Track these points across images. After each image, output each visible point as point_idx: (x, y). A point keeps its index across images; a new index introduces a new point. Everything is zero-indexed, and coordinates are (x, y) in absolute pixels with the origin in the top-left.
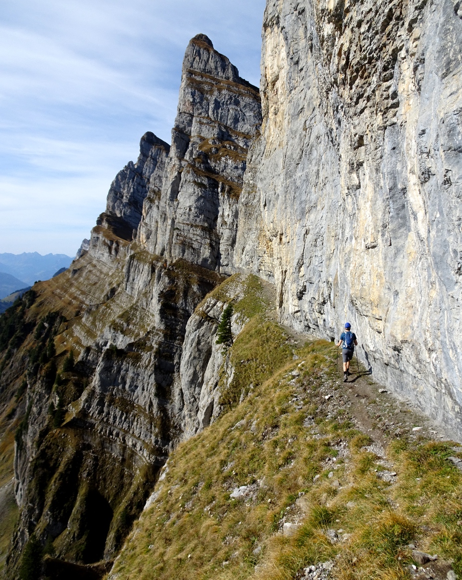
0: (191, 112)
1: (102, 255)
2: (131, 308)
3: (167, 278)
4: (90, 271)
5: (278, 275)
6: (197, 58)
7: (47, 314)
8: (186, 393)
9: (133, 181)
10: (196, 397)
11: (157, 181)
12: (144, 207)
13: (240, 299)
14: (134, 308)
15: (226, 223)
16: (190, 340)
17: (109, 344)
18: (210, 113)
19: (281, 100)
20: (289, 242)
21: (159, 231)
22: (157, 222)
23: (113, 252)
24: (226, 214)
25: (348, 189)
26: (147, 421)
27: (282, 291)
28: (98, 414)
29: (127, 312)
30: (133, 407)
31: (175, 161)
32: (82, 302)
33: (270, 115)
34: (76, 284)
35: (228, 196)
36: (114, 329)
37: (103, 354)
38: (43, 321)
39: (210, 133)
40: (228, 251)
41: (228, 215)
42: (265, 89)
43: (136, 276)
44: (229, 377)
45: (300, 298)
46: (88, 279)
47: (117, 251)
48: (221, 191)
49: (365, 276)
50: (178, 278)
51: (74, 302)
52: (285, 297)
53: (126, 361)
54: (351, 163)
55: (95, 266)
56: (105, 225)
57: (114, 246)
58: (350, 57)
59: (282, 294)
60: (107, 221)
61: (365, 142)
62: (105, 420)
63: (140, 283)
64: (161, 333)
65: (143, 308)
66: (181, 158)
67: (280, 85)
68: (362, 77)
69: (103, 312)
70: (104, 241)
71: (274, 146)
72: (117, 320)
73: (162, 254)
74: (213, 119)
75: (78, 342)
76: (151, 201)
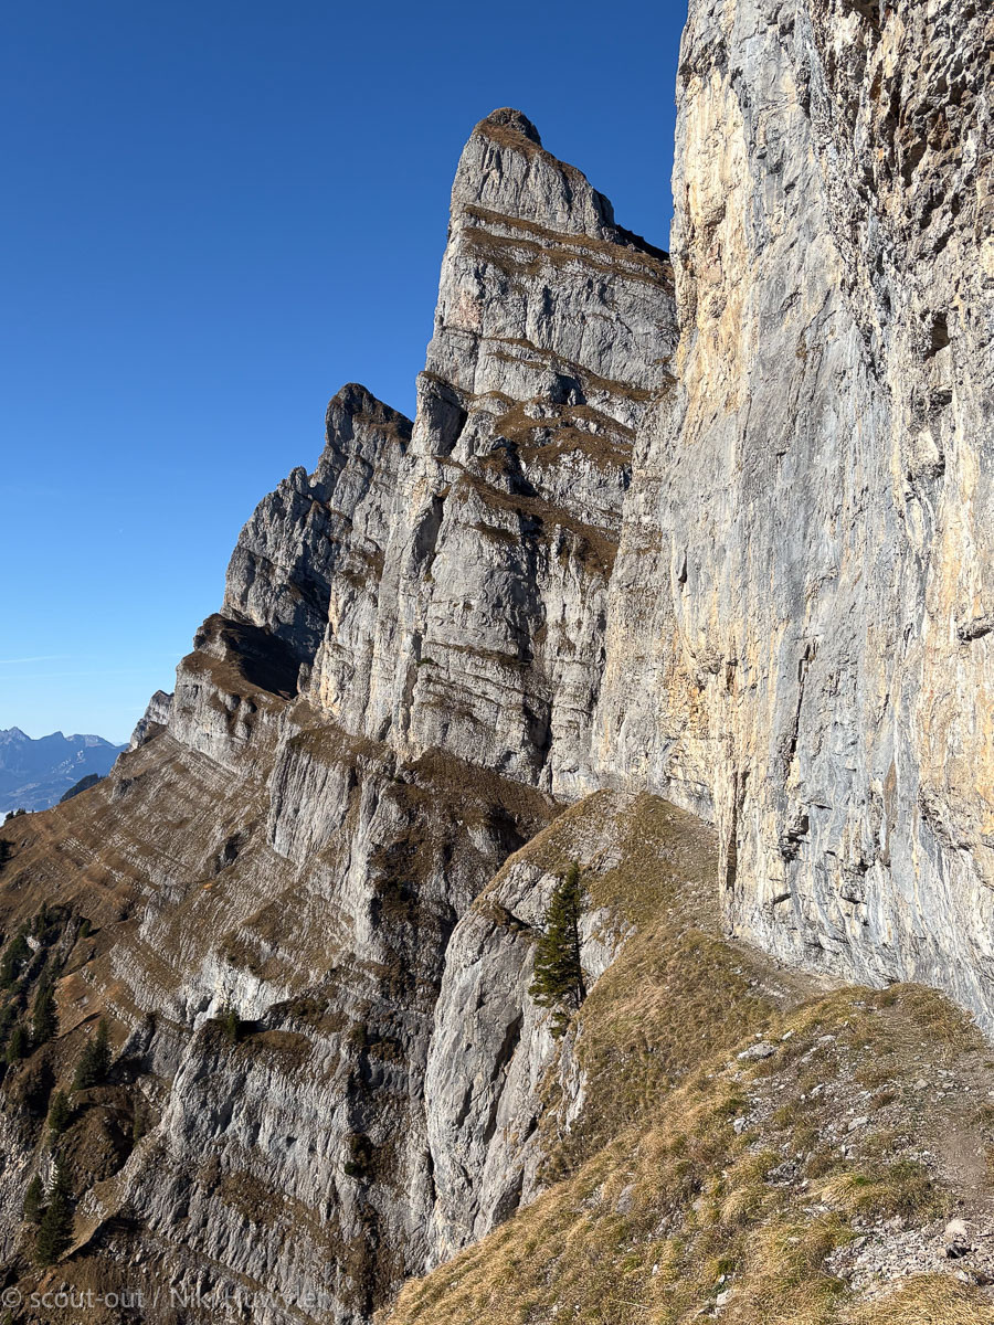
0: (475, 325)
1: (206, 735)
2: (287, 895)
3: (394, 807)
4: (169, 785)
5: (722, 788)
6: (495, 174)
7: (38, 911)
8: (442, 1160)
9: (303, 525)
10: (472, 1173)
11: (373, 522)
12: (333, 598)
13: (608, 865)
14: (295, 895)
15: (572, 647)
16: (455, 994)
17: (213, 1006)
18: (530, 327)
19: (733, 275)
20: (754, 687)
21: (376, 669)
22: (370, 643)
23: (240, 730)
24: (572, 617)
25: (910, 479)
26: (320, 1250)
27: (734, 835)
28: (173, 1223)
29: (272, 907)
30: (278, 1204)
31: (427, 466)
32: (141, 878)
33: (700, 319)
34: (126, 821)
35: (578, 567)
36: (232, 960)
37: (195, 1036)
38: (25, 932)
39: (528, 388)
40: (577, 728)
41: (580, 623)
42: (687, 247)
43: (304, 801)
44: (572, 1100)
45: (789, 856)
46: (161, 806)
47: (250, 724)
48: (559, 552)
49: (957, 725)
50: (428, 806)
51: (119, 877)
52: (744, 854)
53: (265, 1060)
54: (916, 399)
55: (183, 770)
56: (219, 649)
57: (244, 709)
58: (902, 95)
59: (734, 845)
60: (227, 638)
61: (952, 331)
62: (192, 1243)
63: (316, 821)
64: (372, 976)
65: (320, 898)
66: (443, 455)
67: (729, 234)
68: (936, 146)
69: (201, 906)
70: (215, 696)
71: (712, 408)
72: (243, 934)
73: (383, 735)
74: (538, 345)
75: (125, 1000)
76: (355, 580)
